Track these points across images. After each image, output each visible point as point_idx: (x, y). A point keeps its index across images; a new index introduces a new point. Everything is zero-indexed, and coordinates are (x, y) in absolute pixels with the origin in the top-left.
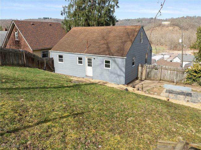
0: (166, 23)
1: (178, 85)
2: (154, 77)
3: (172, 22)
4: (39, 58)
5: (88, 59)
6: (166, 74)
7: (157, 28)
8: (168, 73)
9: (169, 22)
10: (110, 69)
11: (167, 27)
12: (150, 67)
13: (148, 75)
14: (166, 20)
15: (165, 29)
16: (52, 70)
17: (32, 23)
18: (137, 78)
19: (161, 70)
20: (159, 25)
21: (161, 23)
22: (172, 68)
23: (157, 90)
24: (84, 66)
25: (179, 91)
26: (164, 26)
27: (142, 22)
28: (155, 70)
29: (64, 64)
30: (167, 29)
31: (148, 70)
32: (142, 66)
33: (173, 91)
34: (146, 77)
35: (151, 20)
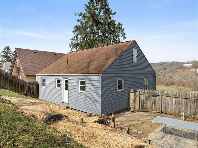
0: (188, 65)
1: (189, 120)
2: (152, 108)
3: (194, 65)
4: (19, 80)
5: (65, 80)
6: (170, 104)
7: (179, 70)
8: (172, 103)
9: (191, 65)
10: (84, 92)
11: (190, 69)
12: (144, 93)
13: (143, 105)
14: (188, 63)
15: (187, 71)
16: (35, 95)
17: (34, 52)
18: (128, 109)
19: (161, 97)
20: (181, 67)
21: (182, 66)
22: (178, 95)
23: (148, 126)
24: (61, 90)
25: (187, 131)
26: (186, 68)
27: (164, 65)
28: (152, 98)
29: (45, 88)
30: (189, 71)
31: (142, 97)
32: (135, 92)
33: (175, 130)
34: (140, 107)
35: (174, 64)
